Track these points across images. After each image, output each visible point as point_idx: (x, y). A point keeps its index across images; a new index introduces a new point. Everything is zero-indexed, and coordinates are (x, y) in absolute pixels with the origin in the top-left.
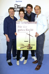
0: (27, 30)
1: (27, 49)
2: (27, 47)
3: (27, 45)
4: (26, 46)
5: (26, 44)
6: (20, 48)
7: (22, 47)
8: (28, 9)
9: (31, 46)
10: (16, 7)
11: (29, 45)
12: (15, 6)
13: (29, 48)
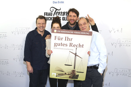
0: (73, 45)
1: (69, 78)
2: (69, 74)
3: (69, 71)
4: (67, 73)
6: (55, 75)
7: (59, 74)
9: (77, 74)
11: (74, 71)
12: (52, 10)
13: (72, 76)
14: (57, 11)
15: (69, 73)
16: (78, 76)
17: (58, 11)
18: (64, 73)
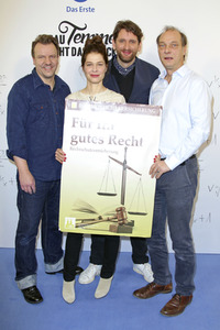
0: (116, 141)
1: (111, 230)
2: (108, 220)
3: (109, 211)
4: (105, 217)
5: (107, 207)
6: (74, 223)
7: (83, 221)
8: (122, 41)
9: (130, 218)
10: (67, 36)
11: (121, 211)
13: (117, 225)
14: (77, 32)
15: (110, 217)
16: (132, 224)
17: (81, 32)
18: (95, 217)
